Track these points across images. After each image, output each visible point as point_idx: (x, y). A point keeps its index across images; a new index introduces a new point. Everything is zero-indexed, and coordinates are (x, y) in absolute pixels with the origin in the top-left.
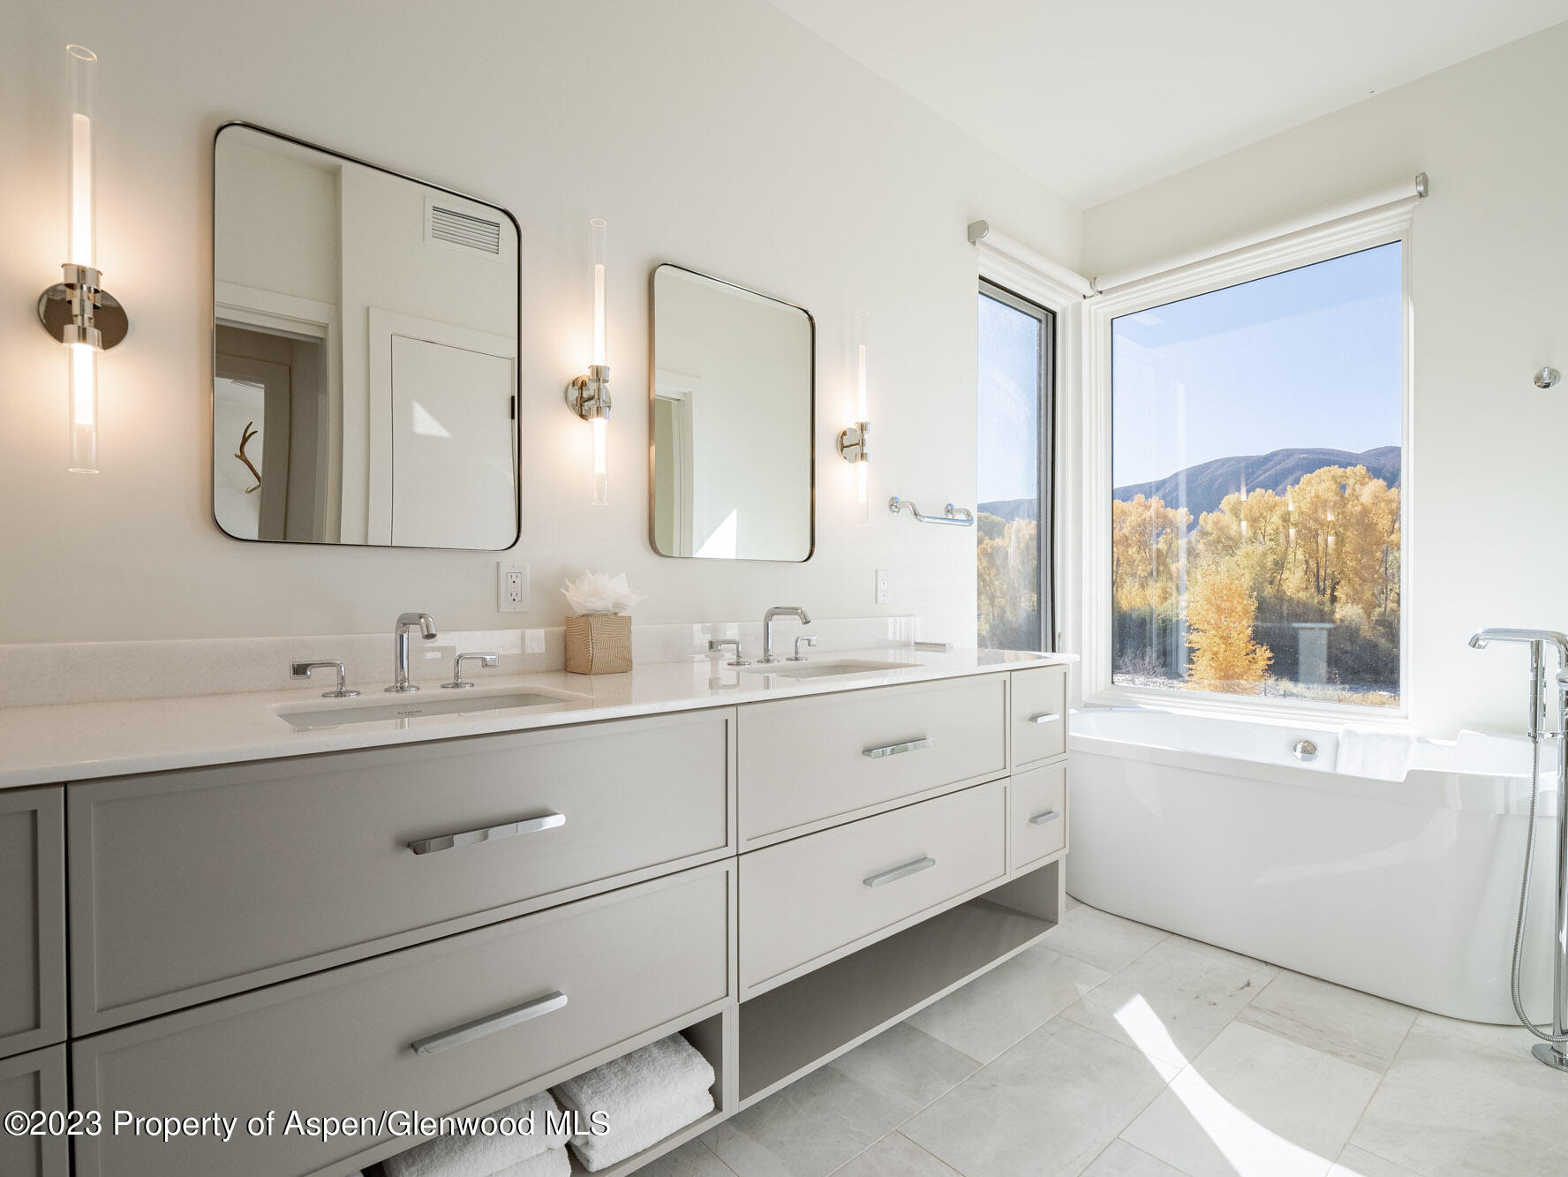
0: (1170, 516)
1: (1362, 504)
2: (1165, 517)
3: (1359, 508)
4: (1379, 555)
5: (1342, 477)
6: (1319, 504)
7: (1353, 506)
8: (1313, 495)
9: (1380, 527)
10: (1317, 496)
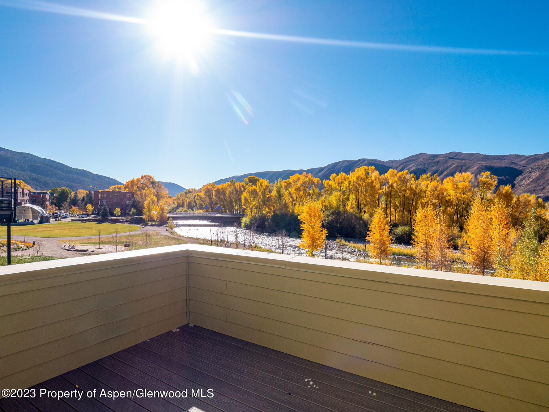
0: (314, 180)
1: (371, 180)
2: (312, 181)
3: (370, 181)
4: (377, 197)
5: (367, 170)
6: (360, 178)
7: (369, 180)
8: (357, 175)
9: (376, 187)
10: (359, 176)
